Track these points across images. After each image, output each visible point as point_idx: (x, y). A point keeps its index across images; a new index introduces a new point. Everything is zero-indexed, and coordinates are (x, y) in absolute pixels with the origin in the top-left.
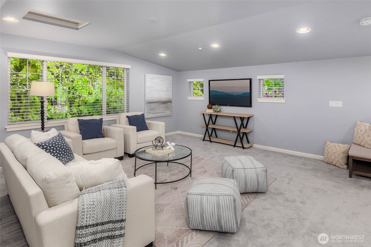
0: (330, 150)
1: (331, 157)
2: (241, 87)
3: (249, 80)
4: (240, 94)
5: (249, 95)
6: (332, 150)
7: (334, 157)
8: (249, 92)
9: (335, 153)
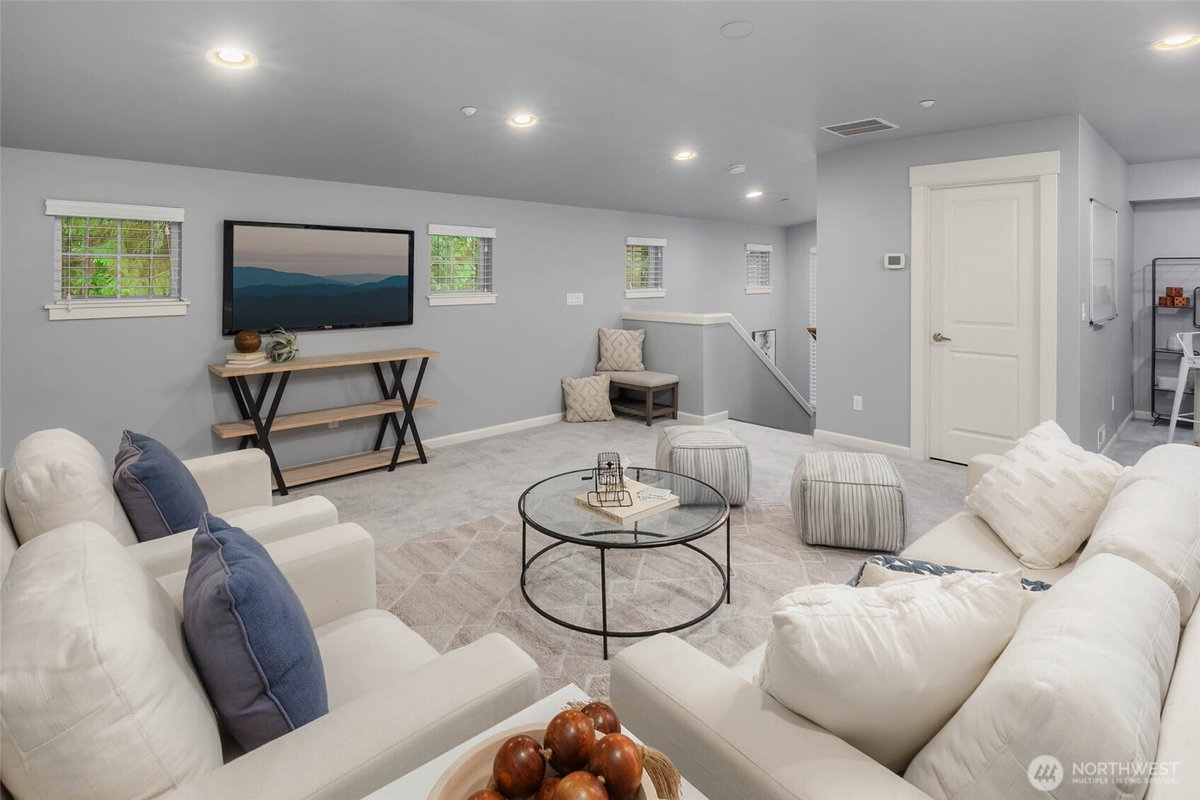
0: (584, 394)
1: (591, 406)
2: (378, 258)
3: (407, 236)
4: (376, 280)
5: (406, 283)
6: (589, 392)
7: (596, 404)
8: (406, 273)
9: (596, 395)
